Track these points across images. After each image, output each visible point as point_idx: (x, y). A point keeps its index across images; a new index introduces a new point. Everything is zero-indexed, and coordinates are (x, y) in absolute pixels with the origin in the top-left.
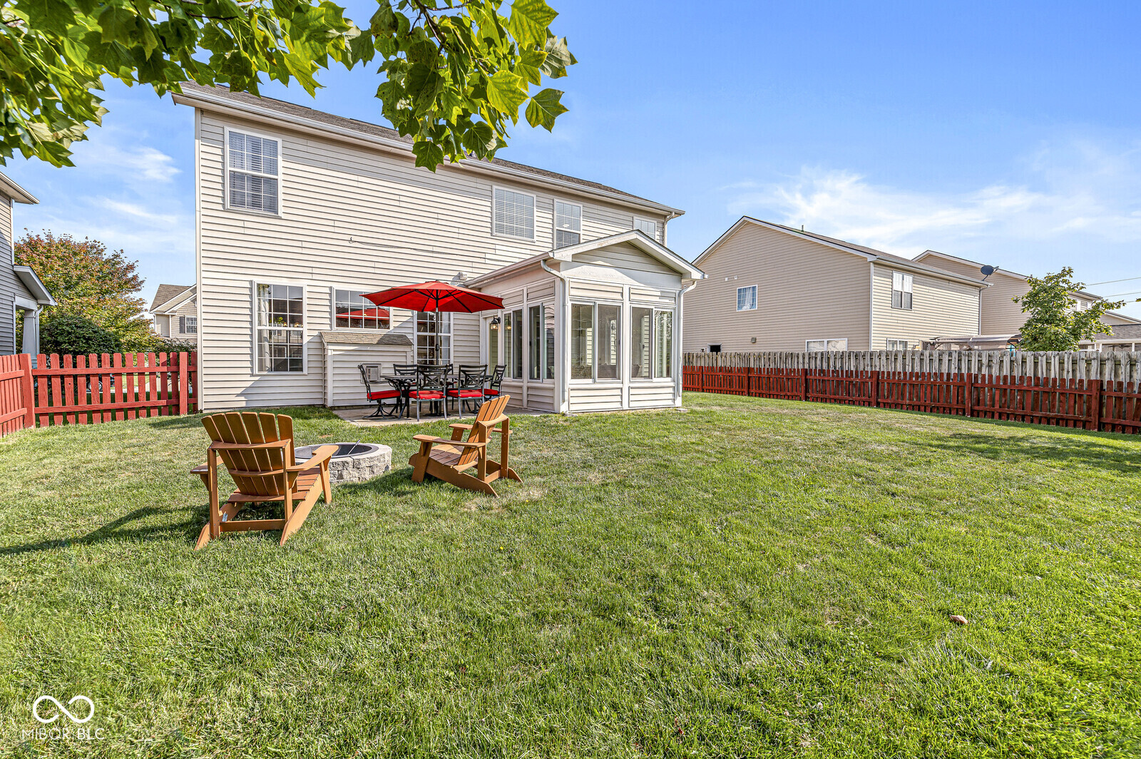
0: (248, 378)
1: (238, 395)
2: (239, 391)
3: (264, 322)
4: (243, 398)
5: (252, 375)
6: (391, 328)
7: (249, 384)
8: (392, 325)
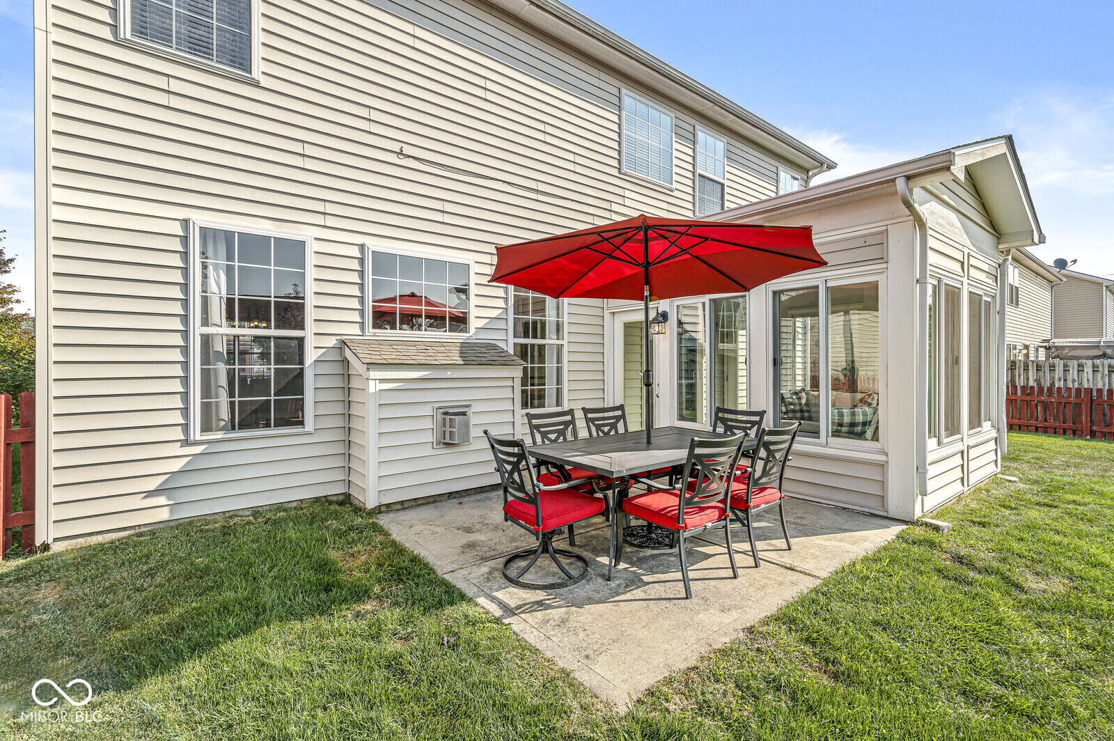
0: (176, 450)
1: (150, 494)
2: (153, 484)
3: (216, 319)
4: (162, 500)
5: (186, 443)
6: (472, 331)
7: (177, 465)
8: (474, 324)
